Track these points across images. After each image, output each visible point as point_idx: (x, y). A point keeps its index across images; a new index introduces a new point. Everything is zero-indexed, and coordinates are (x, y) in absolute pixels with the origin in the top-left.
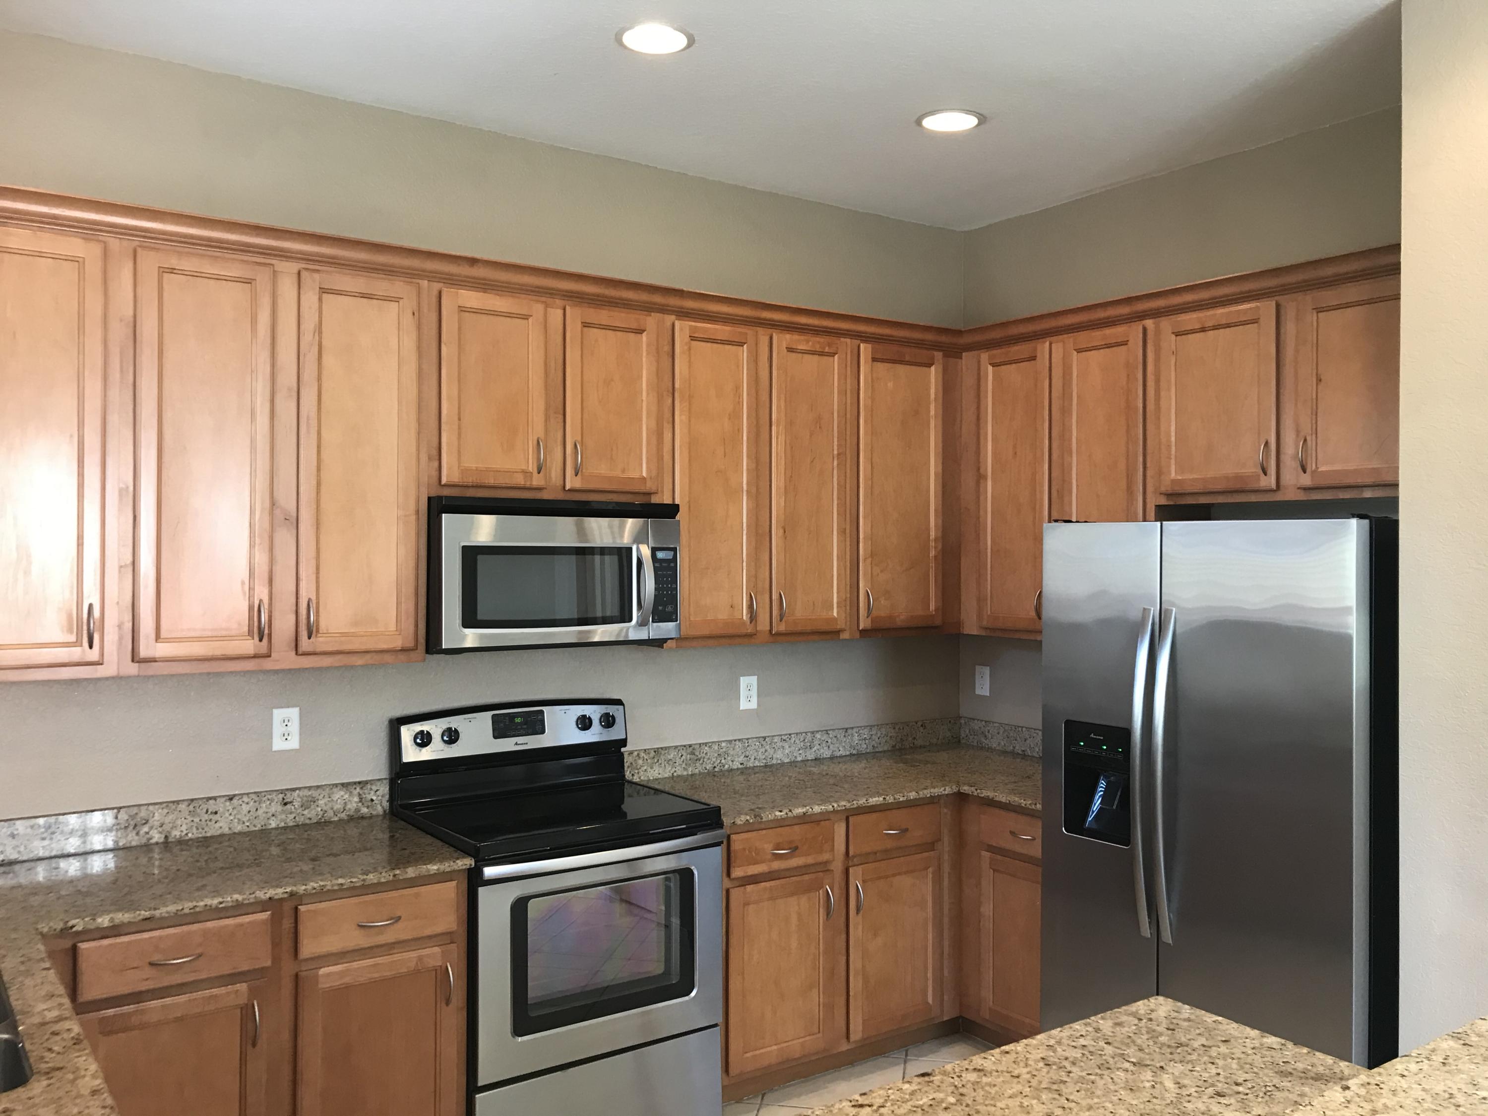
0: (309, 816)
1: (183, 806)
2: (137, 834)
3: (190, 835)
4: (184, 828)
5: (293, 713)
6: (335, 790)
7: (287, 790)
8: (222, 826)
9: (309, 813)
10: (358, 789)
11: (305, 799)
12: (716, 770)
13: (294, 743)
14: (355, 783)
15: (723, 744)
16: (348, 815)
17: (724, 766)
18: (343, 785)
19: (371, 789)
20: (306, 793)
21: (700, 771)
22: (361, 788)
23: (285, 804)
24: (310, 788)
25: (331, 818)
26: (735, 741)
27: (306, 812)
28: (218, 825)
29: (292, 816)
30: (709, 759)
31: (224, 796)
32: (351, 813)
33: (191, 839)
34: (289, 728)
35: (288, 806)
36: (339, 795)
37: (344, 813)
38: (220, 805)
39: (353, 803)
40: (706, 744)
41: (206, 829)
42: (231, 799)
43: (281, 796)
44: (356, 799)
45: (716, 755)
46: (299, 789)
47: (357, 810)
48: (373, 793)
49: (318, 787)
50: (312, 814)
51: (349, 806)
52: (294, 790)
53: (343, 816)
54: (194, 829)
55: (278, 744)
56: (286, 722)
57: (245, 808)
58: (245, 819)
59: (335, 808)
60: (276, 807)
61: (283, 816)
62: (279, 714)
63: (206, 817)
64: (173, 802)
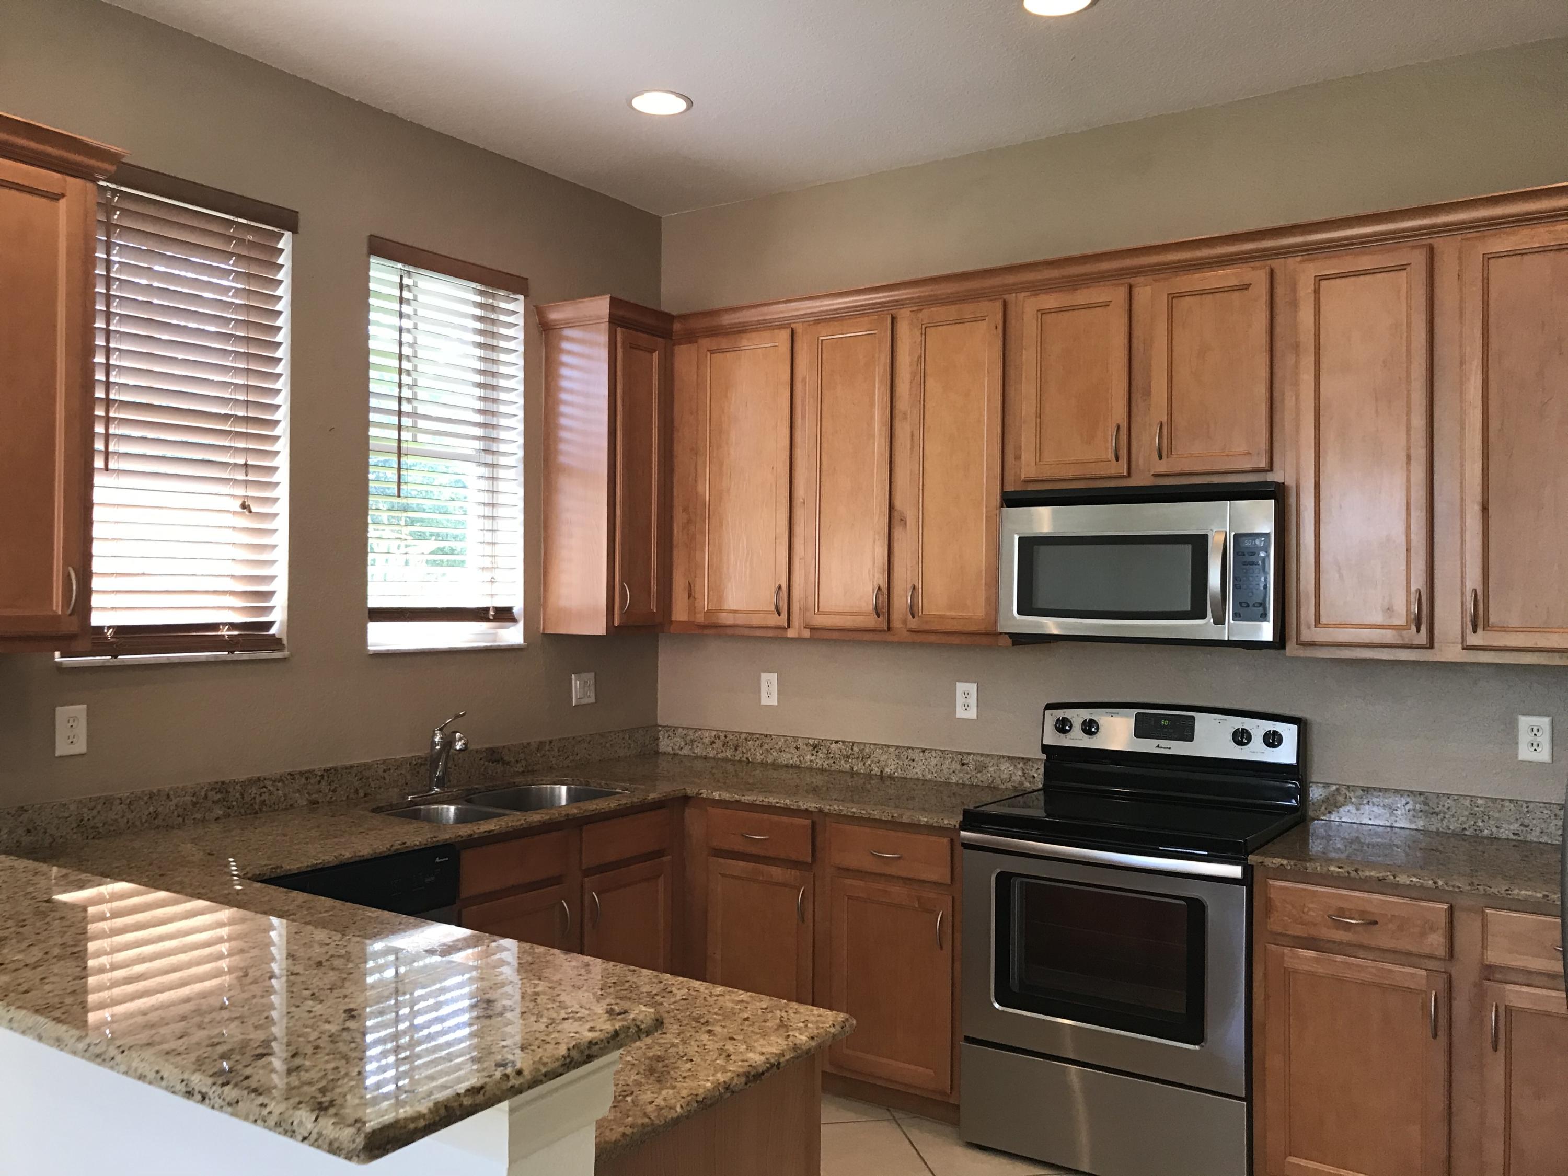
0: (981, 779)
1: (892, 750)
2: (864, 764)
3: (896, 774)
4: (893, 767)
5: (972, 688)
6: (1002, 760)
7: (965, 753)
8: (917, 771)
9: (982, 776)
10: (1021, 765)
11: (978, 763)
12: (1467, 833)
13: (972, 714)
14: (1019, 758)
15: (1480, 802)
16: (1013, 786)
17: (1481, 831)
18: (1008, 757)
19: (1033, 767)
20: (979, 758)
21: (1438, 829)
22: (1025, 764)
23: (963, 764)
24: (982, 755)
25: (999, 785)
26: (1503, 800)
27: (979, 775)
28: (915, 771)
29: (969, 776)
30: (1453, 816)
31: (918, 748)
32: (1016, 785)
33: (897, 777)
34: (968, 700)
35: (965, 767)
36: (1005, 766)
37: (1010, 783)
38: (917, 755)
39: (1018, 776)
40: (1449, 796)
41: (907, 772)
42: (923, 751)
43: (960, 757)
44: (1020, 773)
45: (1467, 813)
46: (974, 754)
47: (1021, 783)
48: (1034, 770)
49: (988, 755)
50: (983, 778)
51: (1014, 778)
52: (969, 754)
53: (1009, 785)
54: (899, 770)
55: (960, 713)
56: (966, 695)
57: (933, 761)
58: (934, 771)
59: (1002, 777)
60: (956, 766)
61: (961, 775)
62: (961, 687)
63: (906, 762)
64: (886, 745)
